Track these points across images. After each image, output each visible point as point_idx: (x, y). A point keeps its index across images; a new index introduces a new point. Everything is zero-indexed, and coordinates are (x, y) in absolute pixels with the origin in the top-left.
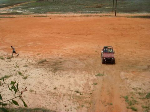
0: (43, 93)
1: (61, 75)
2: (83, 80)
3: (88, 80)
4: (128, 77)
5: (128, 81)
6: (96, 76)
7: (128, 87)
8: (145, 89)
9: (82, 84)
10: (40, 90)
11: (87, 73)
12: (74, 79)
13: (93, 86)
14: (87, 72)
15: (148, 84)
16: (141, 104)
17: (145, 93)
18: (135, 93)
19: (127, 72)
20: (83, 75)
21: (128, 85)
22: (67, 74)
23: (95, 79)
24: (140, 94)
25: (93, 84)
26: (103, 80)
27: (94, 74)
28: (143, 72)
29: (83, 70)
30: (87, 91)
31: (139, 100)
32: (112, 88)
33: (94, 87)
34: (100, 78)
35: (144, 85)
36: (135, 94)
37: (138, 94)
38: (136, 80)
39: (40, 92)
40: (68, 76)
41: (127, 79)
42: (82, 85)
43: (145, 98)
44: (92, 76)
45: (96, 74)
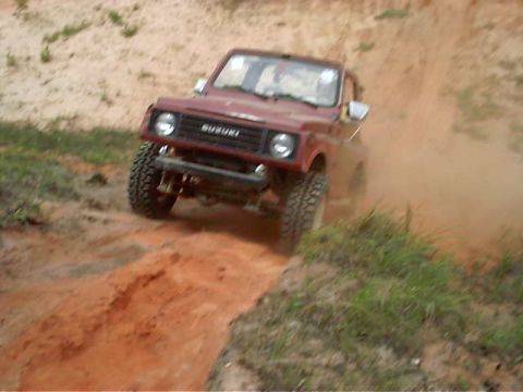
0: (178, 82)
1: (254, 19)
4: (495, 20)
5: (493, 36)
6: (376, 18)
7: (486, 57)
10: (173, 72)
11: (346, 9)
12: (296, 30)
13: (357, 53)
18: (505, 77)
20: (330, 17)
21: (487, 50)
22: (275, 13)
23: (368, 32)
25: (357, 47)
26: (399, 34)
27: (372, 13)
31: (510, 104)
32: (423, 62)
33: (360, 56)
34: (392, 26)
36: (504, 82)
37: (513, 84)
39: (170, 77)
40: (278, 19)
41: (490, 26)
44: (362, 20)
45: (379, 13)
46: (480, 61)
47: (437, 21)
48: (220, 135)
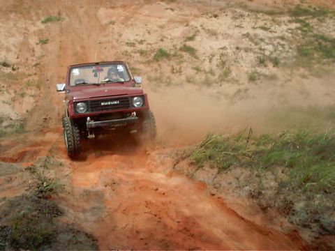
2: (13, 36)
3: (26, 34)
4: (114, 19)
5: (116, 28)
6: (43, 22)
7: (117, 40)
8: (151, 42)
9: (14, 45)
11: (20, 18)
13: (39, 46)
14: (20, 15)
15: (156, 31)
16: (146, 73)
17: (152, 51)
18: (132, 52)
19: (113, 8)
20: (12, 24)
21: (116, 37)
23: (41, 31)
24: (142, 53)
25: (38, 42)
26: (61, 31)
27: (39, 19)
28: (146, 6)
29: (11, 12)
30: (27, 60)
31: (141, 67)
32: (83, 47)
33: (42, 48)
34: (54, 27)
35: (149, 33)
36: (133, 54)
37: (138, 54)
38: (132, 25)
41: (113, 23)
42: (12, 48)
43: (152, 61)
44: (34, 24)
45: (43, 19)
46: (115, 43)
47: (80, 21)
48: (108, 105)
